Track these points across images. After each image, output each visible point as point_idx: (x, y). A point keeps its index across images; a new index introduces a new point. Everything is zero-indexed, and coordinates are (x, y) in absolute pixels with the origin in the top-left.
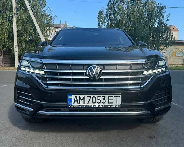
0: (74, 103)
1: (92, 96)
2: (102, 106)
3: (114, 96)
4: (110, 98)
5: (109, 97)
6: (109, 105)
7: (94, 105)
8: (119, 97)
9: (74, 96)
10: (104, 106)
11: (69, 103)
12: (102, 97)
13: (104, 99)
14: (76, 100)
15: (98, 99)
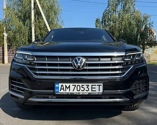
0: (60, 91)
1: (77, 84)
2: (86, 94)
3: (96, 84)
4: (93, 87)
5: (92, 85)
6: (92, 93)
7: (78, 93)
8: (101, 85)
9: (60, 85)
10: (87, 94)
11: (56, 90)
12: (86, 85)
13: (87, 87)
14: (62, 88)
15: (82, 87)
